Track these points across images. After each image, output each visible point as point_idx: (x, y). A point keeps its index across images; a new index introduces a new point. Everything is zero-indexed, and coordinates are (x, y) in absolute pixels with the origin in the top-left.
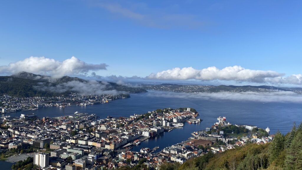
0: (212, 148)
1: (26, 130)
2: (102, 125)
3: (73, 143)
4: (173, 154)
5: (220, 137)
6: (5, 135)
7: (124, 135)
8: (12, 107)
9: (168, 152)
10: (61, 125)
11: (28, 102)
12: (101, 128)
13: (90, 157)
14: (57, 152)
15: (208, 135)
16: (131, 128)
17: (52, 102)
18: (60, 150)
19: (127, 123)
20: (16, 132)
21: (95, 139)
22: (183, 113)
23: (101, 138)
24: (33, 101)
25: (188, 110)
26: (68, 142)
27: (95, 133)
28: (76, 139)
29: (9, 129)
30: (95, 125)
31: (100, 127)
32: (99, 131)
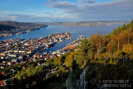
0: (75, 49)
2: (26, 43)
3: (12, 52)
4: (58, 53)
5: (79, 45)
7: (36, 47)
10: (6, 44)
13: (19, 58)
14: (4, 57)
15: (74, 44)
16: (39, 43)
17: (2, 34)
19: (37, 41)
21: (22, 50)
23: (25, 49)
25: (66, 34)
26: (9, 51)
27: (22, 47)
28: (13, 50)
30: (23, 43)
32: (24, 46)
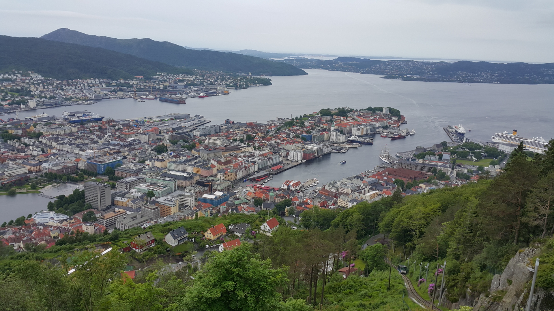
0: (421, 185)
1: (71, 141)
2: (213, 136)
3: (157, 168)
4: (342, 194)
5: (440, 166)
6: (34, 149)
7: (252, 155)
8: (46, 97)
9: (334, 190)
10: (136, 134)
11: (76, 88)
12: (211, 141)
13: (186, 194)
15: (417, 160)
16: (267, 144)
17: (121, 90)
18: (133, 178)
19: (260, 134)
20: (54, 144)
21: (199, 162)
22: (373, 118)
23: (210, 161)
24: (85, 87)
25: (384, 112)
26: (148, 165)
27: (199, 151)
29: (40, 140)
30: (201, 135)
31: (209, 139)
32: (206, 147)
